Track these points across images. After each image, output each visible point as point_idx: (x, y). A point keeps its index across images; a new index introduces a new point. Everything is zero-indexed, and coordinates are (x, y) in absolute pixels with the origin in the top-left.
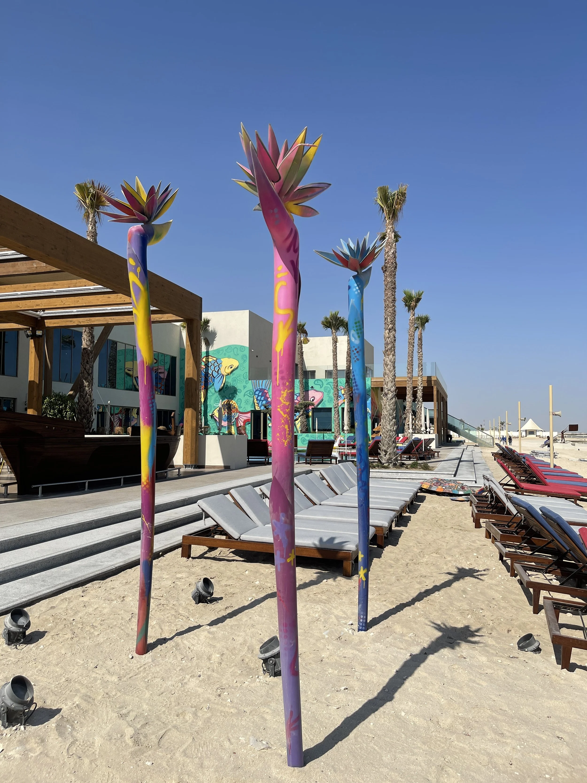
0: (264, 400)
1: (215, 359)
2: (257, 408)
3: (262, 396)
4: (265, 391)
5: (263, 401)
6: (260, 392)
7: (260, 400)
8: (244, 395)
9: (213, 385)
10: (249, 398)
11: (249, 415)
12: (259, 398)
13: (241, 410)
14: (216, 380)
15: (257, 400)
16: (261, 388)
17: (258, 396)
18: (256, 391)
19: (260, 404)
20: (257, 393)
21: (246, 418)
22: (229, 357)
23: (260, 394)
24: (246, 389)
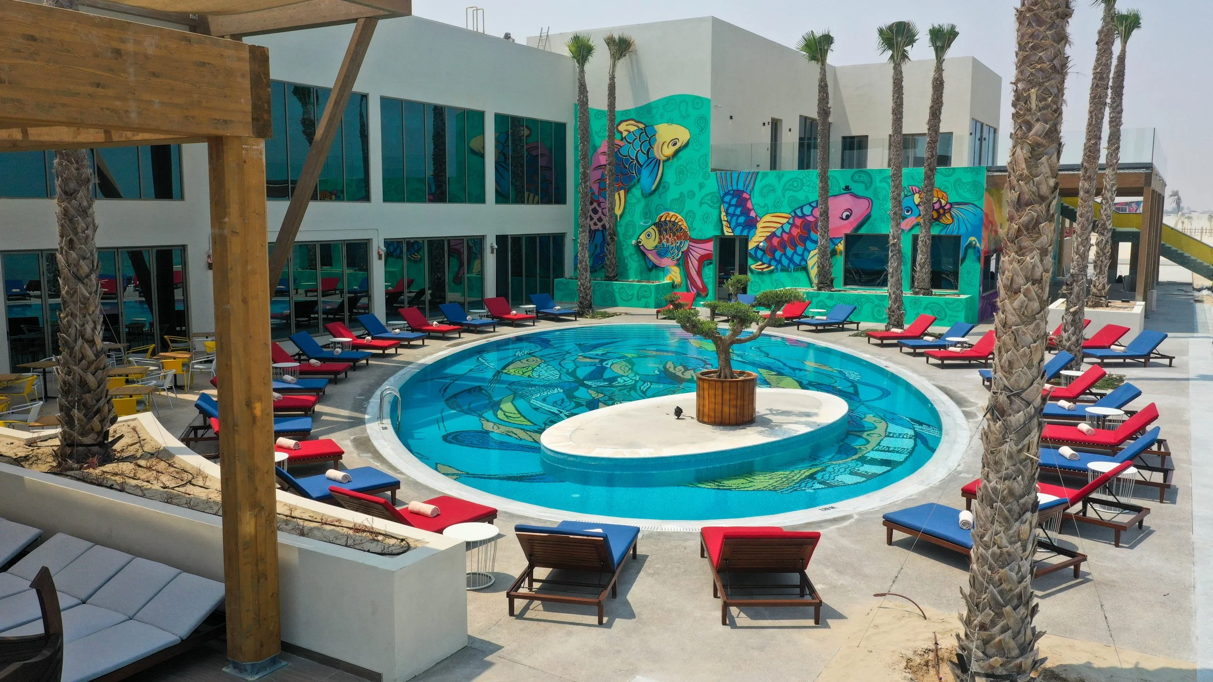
0: (742, 213)
1: (641, 126)
2: (728, 232)
3: (736, 206)
4: (745, 195)
5: (738, 216)
6: (733, 196)
7: (733, 215)
8: (701, 204)
9: (639, 181)
10: (710, 210)
11: (710, 246)
12: (731, 210)
13: (694, 235)
14: (645, 173)
15: (727, 214)
16: (735, 188)
17: (730, 205)
18: (726, 194)
19: (733, 224)
20: (727, 198)
21: (703, 252)
22: (670, 122)
23: (734, 202)
24: (704, 191)
